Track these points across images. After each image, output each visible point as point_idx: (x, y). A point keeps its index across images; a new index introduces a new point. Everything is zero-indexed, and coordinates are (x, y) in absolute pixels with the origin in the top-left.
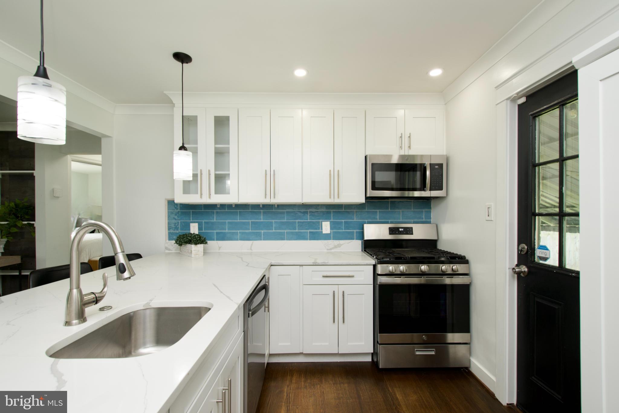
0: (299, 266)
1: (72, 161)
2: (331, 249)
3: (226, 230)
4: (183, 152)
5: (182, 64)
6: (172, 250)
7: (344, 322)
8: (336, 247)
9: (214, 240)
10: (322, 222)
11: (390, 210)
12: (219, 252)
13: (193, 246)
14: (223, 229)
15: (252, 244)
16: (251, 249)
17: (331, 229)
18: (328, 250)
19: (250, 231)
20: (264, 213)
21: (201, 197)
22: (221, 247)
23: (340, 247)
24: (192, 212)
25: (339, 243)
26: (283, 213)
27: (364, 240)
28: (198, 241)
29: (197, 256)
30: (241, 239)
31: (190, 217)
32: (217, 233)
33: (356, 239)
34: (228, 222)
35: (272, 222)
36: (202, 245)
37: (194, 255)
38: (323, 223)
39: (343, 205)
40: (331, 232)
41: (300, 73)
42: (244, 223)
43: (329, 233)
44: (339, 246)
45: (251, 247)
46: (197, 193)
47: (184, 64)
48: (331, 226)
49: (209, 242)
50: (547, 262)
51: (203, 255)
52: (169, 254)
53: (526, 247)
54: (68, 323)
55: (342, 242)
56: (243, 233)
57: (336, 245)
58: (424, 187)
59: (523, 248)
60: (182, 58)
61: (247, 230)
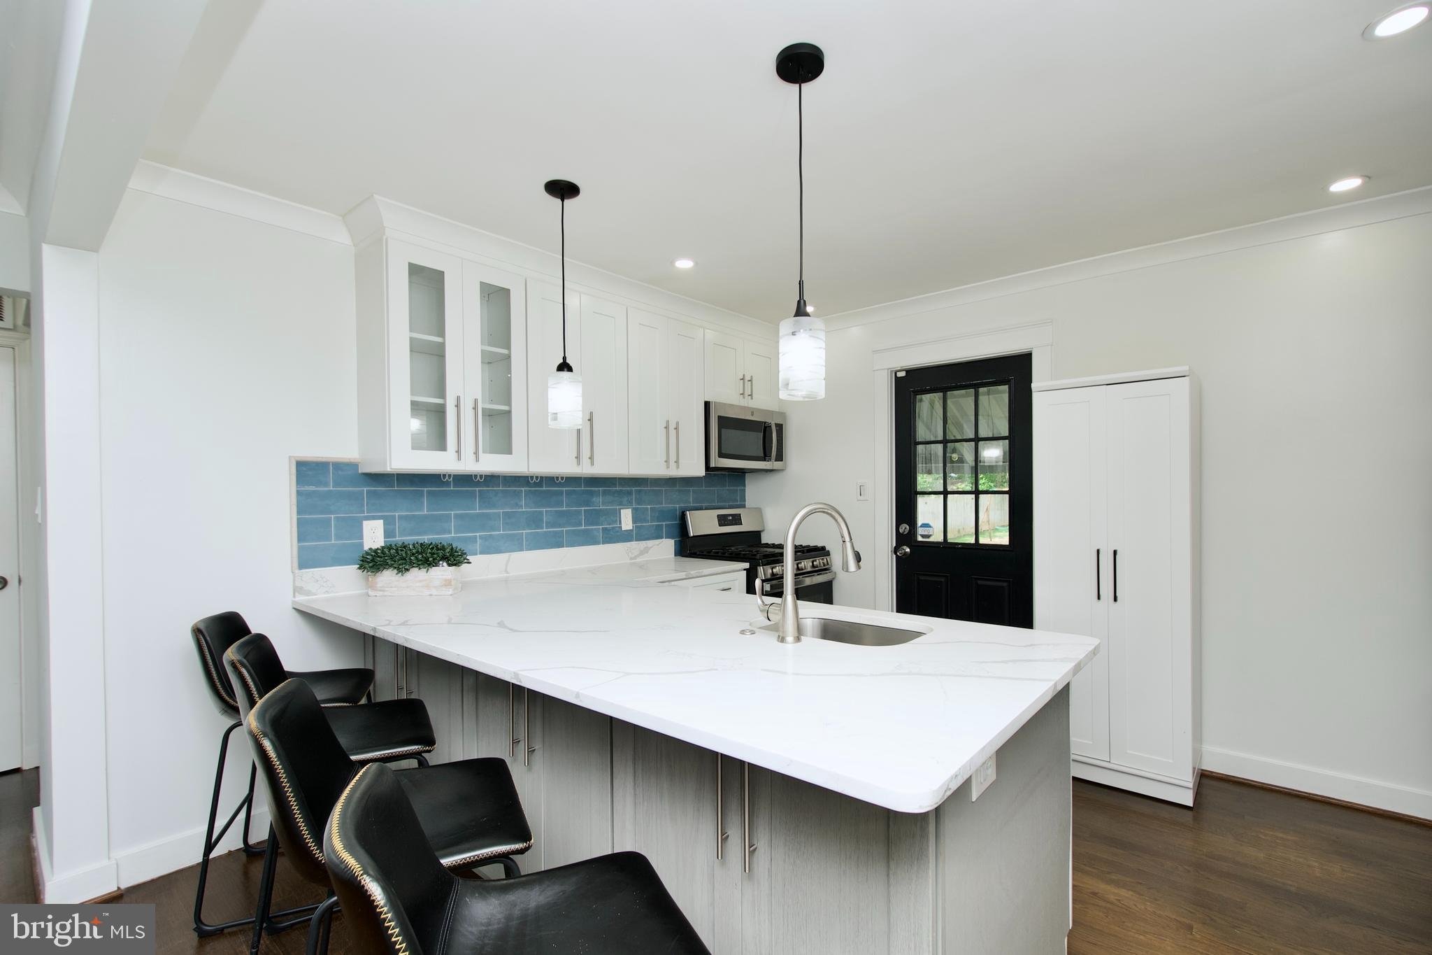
2: (635, 558)
3: (451, 534)
8: (642, 553)
10: (620, 509)
11: (704, 488)
14: (444, 532)
15: (508, 561)
16: (508, 573)
17: (634, 522)
18: (631, 559)
19: (502, 532)
20: (527, 493)
21: (458, 458)
23: (647, 552)
25: (645, 546)
26: (558, 494)
30: (484, 552)
31: (363, 505)
33: (666, 538)
34: (456, 516)
35: (541, 513)
38: (622, 510)
39: (648, 478)
40: (633, 527)
41: (684, 264)
42: (488, 516)
43: (631, 528)
44: (646, 550)
46: (445, 451)
48: (633, 517)
50: (931, 539)
53: (908, 527)
55: (650, 543)
56: (485, 538)
57: (642, 549)
58: (765, 456)
59: (905, 528)
60: (563, 190)
61: (494, 530)
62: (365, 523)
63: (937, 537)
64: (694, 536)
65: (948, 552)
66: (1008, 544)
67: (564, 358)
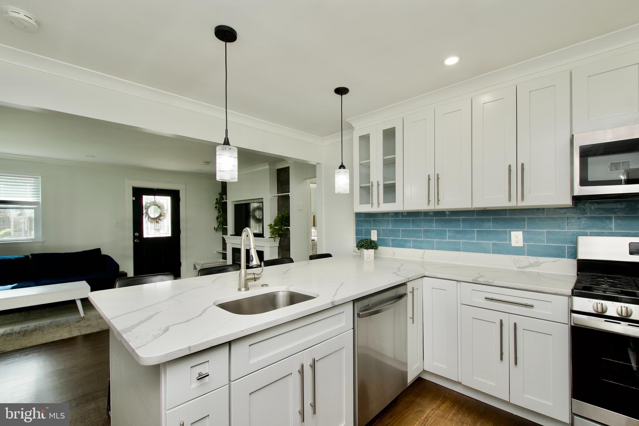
0: (456, 282)
1: (311, 183)
2: (523, 268)
3: (400, 237)
4: (342, 170)
5: (342, 96)
6: (358, 253)
7: (516, 363)
8: (531, 265)
9: (389, 246)
10: (510, 232)
12: (393, 258)
13: (365, 251)
14: (397, 237)
15: (424, 253)
16: (423, 258)
18: (518, 268)
19: (423, 239)
20: (437, 220)
21: (372, 206)
22: (395, 253)
23: (539, 266)
24: (373, 220)
25: (536, 260)
26: (459, 220)
27: (578, 260)
28: (369, 246)
29: (369, 259)
30: (413, 248)
32: (392, 240)
33: (568, 258)
34: (402, 230)
35: (445, 231)
36: (373, 250)
37: (366, 258)
38: (512, 232)
40: (524, 245)
42: (416, 231)
43: (522, 245)
44: (538, 264)
45: (423, 255)
46: (370, 204)
47: (343, 96)
48: (523, 237)
49: (380, 248)
51: (373, 259)
52: (356, 255)
54: (239, 290)
55: (543, 259)
56: (415, 241)
57: (532, 263)
60: (342, 91)
61: (419, 238)
62: (372, 231)
67: (342, 163)
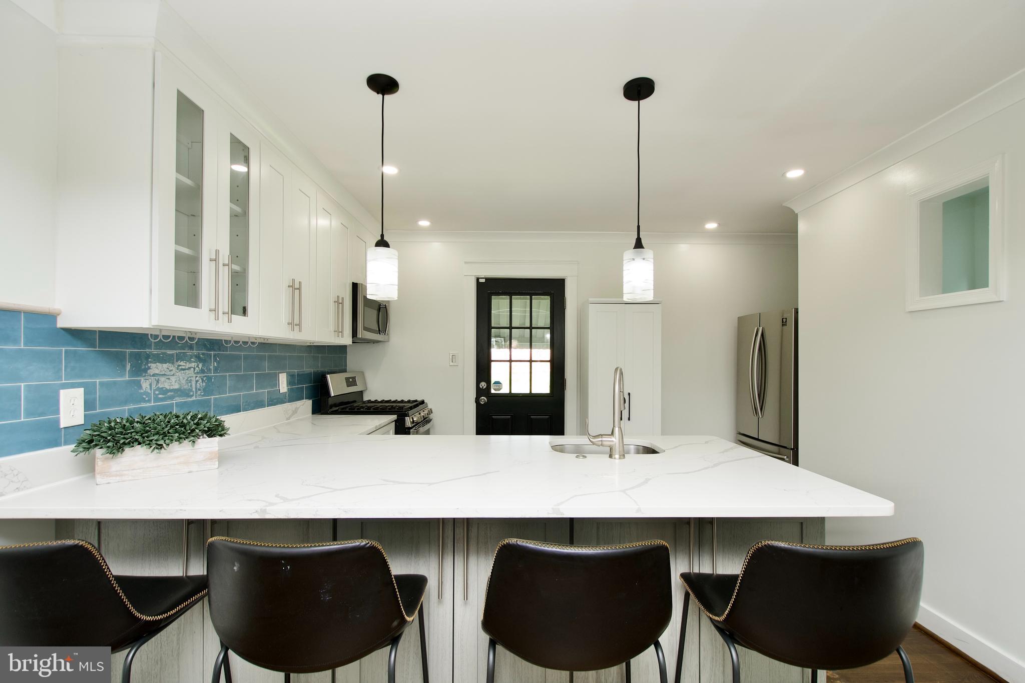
10: (279, 373)
17: (288, 385)
18: (287, 419)
24: (67, 352)
25: (296, 406)
26: (240, 358)
31: (61, 370)
33: (306, 398)
40: (287, 389)
50: (501, 392)
53: (485, 384)
55: (298, 404)
57: (294, 409)
58: (379, 332)
59: (483, 385)
62: (63, 393)
63: (505, 390)
64: (335, 396)
65: (513, 399)
66: (549, 392)
